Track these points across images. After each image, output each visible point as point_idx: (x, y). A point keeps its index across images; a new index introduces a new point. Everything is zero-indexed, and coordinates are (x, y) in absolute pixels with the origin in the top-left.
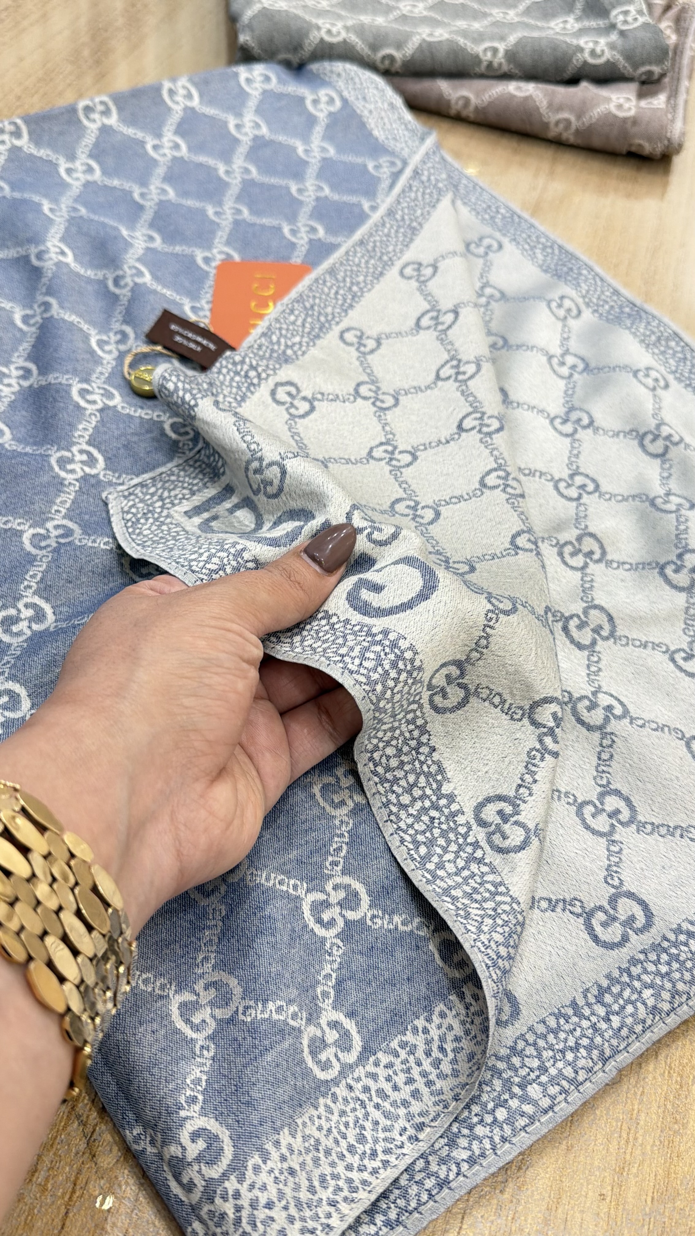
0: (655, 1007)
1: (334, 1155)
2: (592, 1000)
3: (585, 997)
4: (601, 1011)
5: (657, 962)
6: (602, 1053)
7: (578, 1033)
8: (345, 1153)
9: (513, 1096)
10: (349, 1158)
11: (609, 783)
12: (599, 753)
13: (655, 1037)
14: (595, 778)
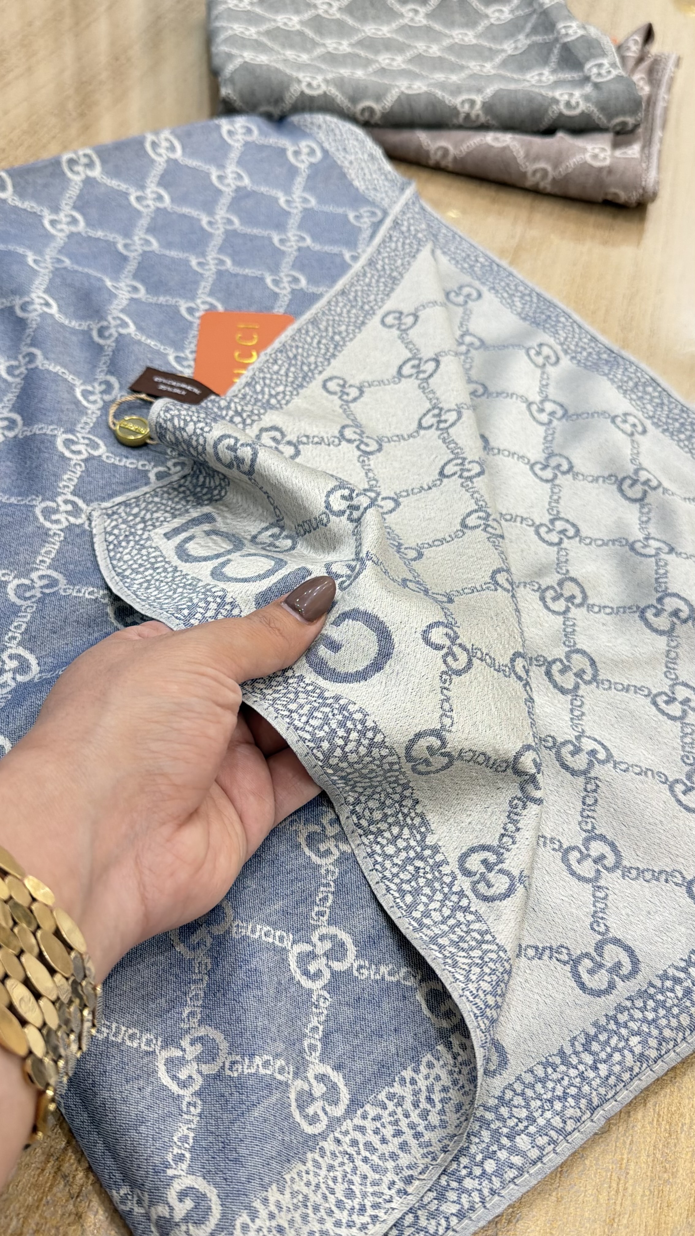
0: (642, 1055)
1: (322, 1211)
2: (580, 1048)
3: (573, 1045)
4: (588, 1059)
5: (643, 1009)
6: (590, 1102)
7: (565, 1082)
8: (334, 1208)
9: (501, 1147)
10: (338, 1214)
11: (594, 828)
12: (584, 798)
13: (643, 1085)
14: (580, 823)
